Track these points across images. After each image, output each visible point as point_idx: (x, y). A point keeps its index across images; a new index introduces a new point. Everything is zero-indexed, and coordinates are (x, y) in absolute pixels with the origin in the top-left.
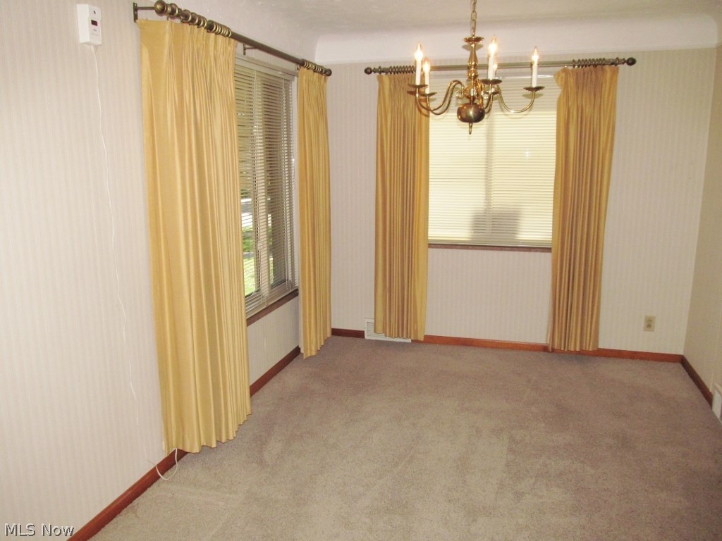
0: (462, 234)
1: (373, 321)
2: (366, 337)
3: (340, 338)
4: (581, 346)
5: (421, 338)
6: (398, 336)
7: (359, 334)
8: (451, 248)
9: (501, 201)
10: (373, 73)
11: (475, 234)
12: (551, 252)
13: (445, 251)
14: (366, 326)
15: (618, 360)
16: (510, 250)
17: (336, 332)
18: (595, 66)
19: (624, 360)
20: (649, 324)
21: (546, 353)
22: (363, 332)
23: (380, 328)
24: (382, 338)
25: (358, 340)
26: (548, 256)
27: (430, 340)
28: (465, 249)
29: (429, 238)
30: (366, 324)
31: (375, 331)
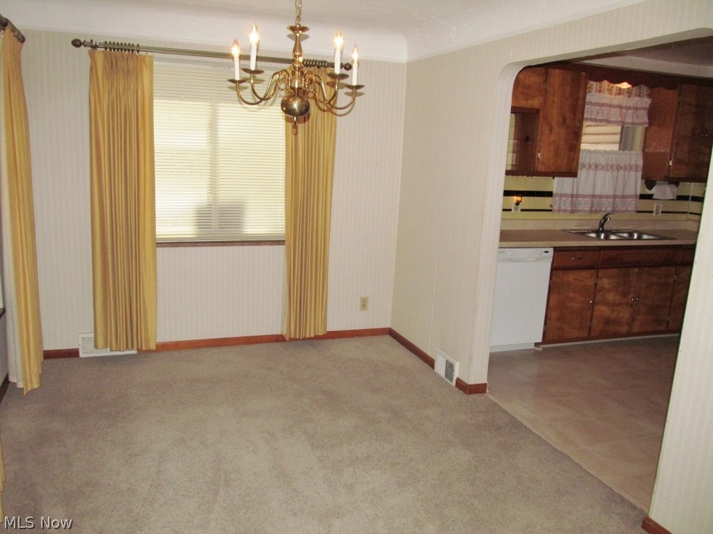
0: (187, 230)
1: (92, 335)
2: (82, 355)
3: (54, 361)
4: (315, 331)
5: (153, 347)
6: (127, 348)
7: (73, 353)
8: (177, 246)
9: (226, 195)
10: (83, 46)
11: (200, 230)
12: (284, 244)
13: (172, 249)
14: (80, 343)
15: (342, 340)
16: (241, 245)
17: (49, 355)
18: (319, 67)
19: (347, 339)
20: (364, 304)
21: (285, 343)
22: (78, 349)
23: (101, 342)
24: (107, 353)
25: (72, 360)
26: (281, 248)
27: (164, 347)
28: (194, 246)
29: (157, 237)
30: (80, 339)
31: (96, 347)
